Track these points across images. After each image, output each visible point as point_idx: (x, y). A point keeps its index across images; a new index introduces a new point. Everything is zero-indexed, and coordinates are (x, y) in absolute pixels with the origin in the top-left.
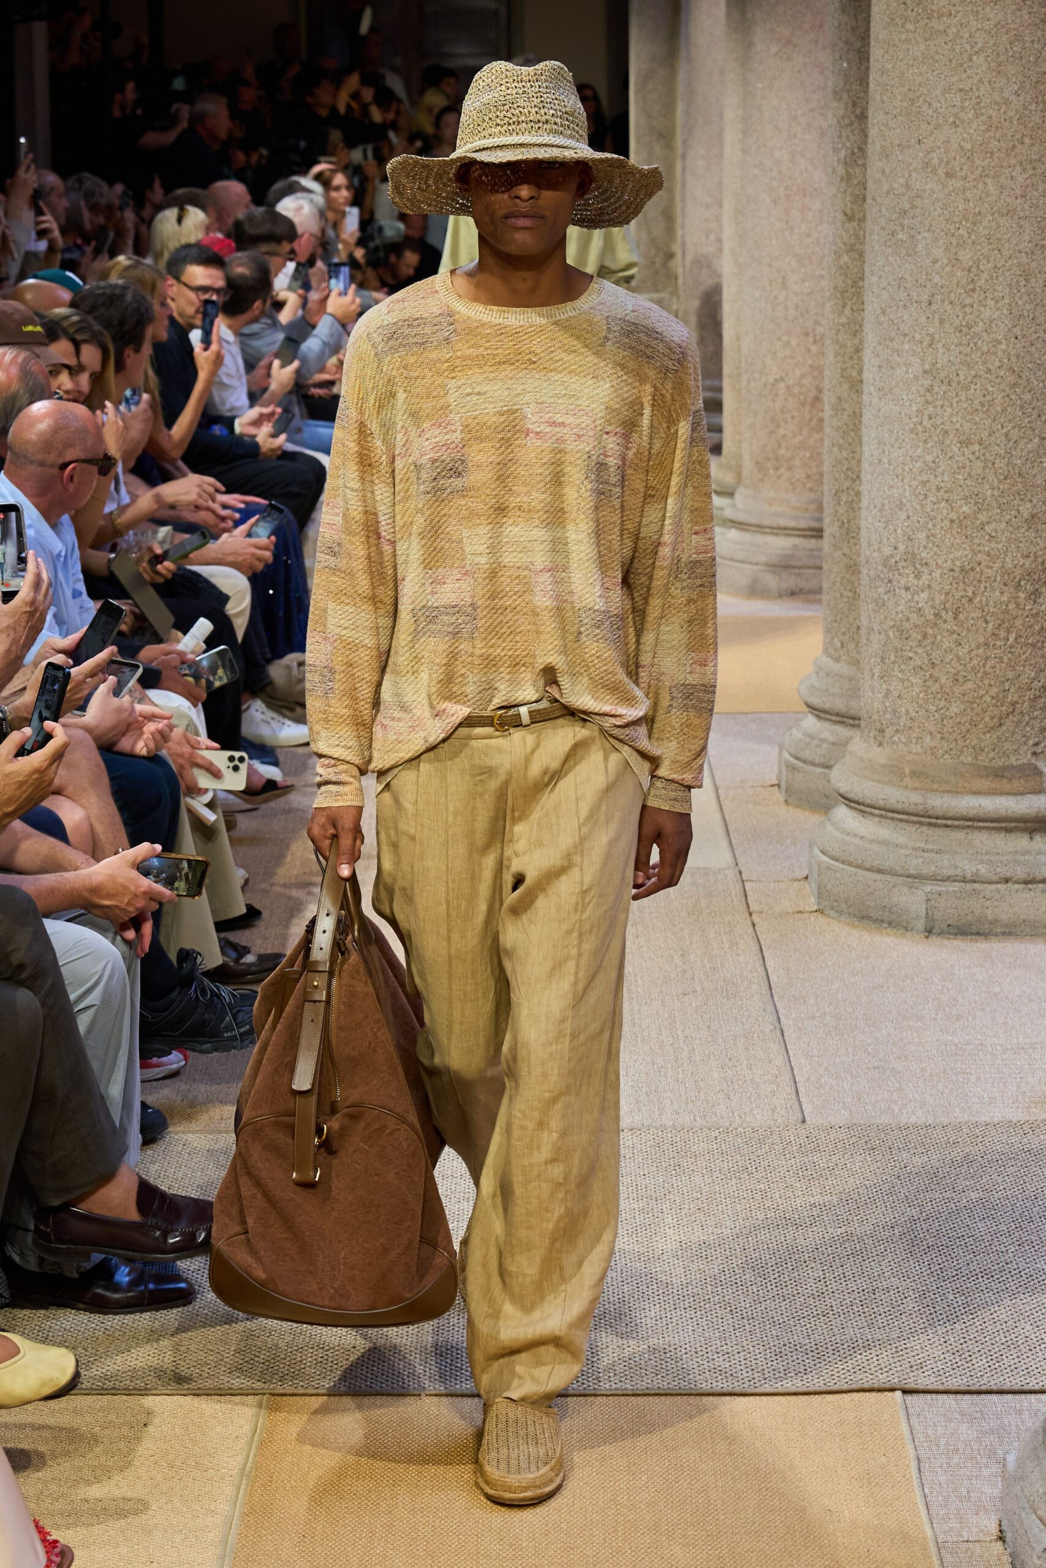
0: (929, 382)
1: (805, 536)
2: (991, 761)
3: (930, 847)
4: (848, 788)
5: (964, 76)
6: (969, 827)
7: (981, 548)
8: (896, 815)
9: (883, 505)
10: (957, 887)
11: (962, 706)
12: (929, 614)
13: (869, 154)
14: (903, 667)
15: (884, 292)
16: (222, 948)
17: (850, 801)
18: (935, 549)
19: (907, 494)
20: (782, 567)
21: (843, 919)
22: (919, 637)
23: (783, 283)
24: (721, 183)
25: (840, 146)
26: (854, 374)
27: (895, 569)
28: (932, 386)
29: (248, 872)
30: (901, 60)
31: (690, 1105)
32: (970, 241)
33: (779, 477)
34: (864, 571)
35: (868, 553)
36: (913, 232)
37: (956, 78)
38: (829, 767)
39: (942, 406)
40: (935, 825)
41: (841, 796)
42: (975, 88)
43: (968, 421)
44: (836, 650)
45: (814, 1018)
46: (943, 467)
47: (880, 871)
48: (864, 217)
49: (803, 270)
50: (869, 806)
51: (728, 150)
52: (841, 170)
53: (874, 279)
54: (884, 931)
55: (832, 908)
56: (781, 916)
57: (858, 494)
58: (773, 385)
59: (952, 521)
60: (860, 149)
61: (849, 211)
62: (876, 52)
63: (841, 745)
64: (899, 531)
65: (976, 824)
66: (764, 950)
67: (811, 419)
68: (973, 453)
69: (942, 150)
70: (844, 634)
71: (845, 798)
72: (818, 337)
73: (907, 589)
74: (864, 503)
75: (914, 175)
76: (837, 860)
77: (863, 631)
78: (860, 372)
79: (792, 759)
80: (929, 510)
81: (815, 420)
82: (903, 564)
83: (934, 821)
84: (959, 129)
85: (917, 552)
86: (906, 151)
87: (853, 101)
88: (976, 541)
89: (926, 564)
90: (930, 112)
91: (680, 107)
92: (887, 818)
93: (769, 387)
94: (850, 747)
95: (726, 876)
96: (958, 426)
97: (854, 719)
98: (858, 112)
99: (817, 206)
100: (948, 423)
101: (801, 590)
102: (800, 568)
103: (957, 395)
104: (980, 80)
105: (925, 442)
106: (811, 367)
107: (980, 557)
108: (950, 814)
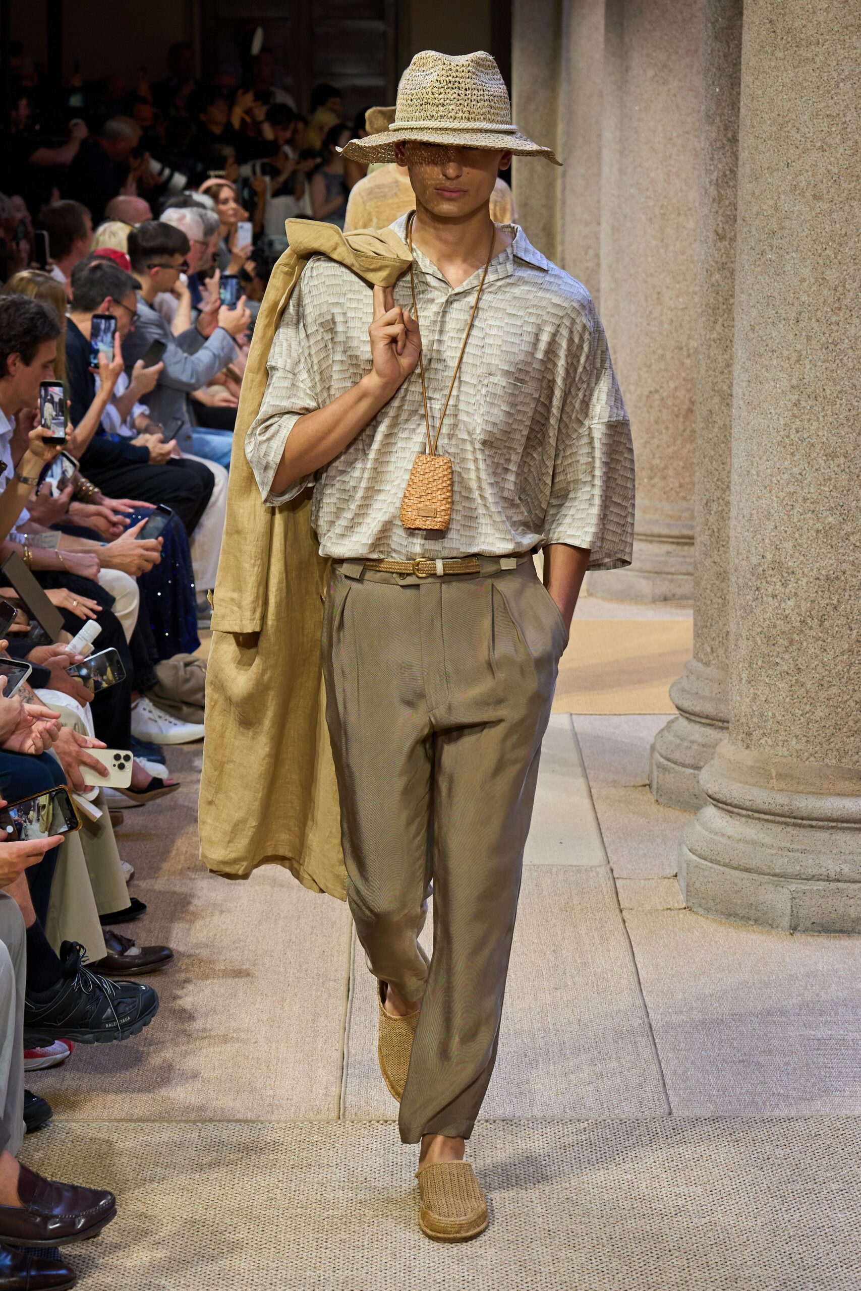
0: (796, 397)
1: (678, 544)
2: (855, 763)
3: (795, 846)
4: (716, 789)
5: (831, 102)
6: (833, 827)
7: (845, 557)
8: (762, 816)
9: (751, 515)
10: (821, 885)
11: (827, 710)
12: (795, 620)
13: (739, 176)
14: (770, 672)
15: (753, 309)
16: (106, 940)
17: (717, 802)
18: (802, 558)
19: (775, 505)
20: (656, 573)
21: (710, 916)
22: (786, 643)
23: (658, 298)
24: (599, 201)
25: (712, 168)
26: (725, 388)
27: (762, 576)
28: (799, 400)
29: (134, 866)
30: (771, 86)
31: (560, 1097)
32: (836, 261)
33: (653, 486)
34: (733, 579)
35: (737, 561)
36: (781, 252)
37: (823, 104)
38: (698, 768)
39: (809, 420)
40: (800, 826)
41: (710, 796)
42: (841, 113)
43: (834, 435)
44: (706, 654)
45: (681, 1012)
46: (809, 479)
47: (746, 870)
48: (735, 236)
49: (677, 286)
50: (736, 806)
51: (605, 169)
52: (713, 191)
53: (744, 297)
54: (750, 928)
55: (700, 905)
56: (651, 913)
57: (728, 504)
58: (648, 397)
59: (818, 531)
60: (732, 171)
61: (720, 232)
62: (746, 78)
63: (709, 747)
64: (767, 541)
65: (840, 825)
66: (634, 946)
67: (684, 431)
68: (839, 466)
69: (810, 173)
70: (714, 639)
71: (714, 799)
72: (691, 351)
73: (774, 596)
74: (733, 512)
75: (783, 197)
76: (705, 859)
77: (732, 637)
78: (730, 386)
79: (662, 760)
80: (795, 520)
81: (688, 431)
82: (771, 572)
83: (800, 821)
84: (827, 154)
85: (784, 561)
86: (775, 174)
87: (725, 125)
88: (841, 551)
89: (793, 573)
90: (798, 136)
91: (561, 128)
92: (754, 818)
93: (644, 398)
94: (718, 749)
95: (597, 873)
96: (824, 439)
97: (723, 721)
98: (730, 135)
99: (691, 224)
100: (814, 437)
101: (674, 595)
102: (672, 574)
103: (823, 410)
104: (847, 106)
105: (792, 454)
106: (684, 379)
107: (844, 566)
108: (815, 815)
